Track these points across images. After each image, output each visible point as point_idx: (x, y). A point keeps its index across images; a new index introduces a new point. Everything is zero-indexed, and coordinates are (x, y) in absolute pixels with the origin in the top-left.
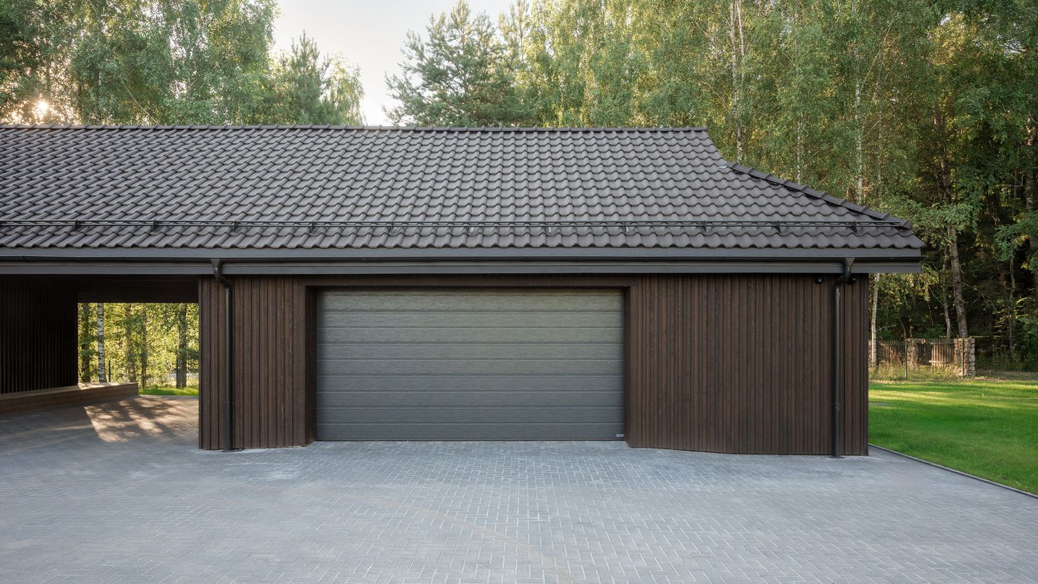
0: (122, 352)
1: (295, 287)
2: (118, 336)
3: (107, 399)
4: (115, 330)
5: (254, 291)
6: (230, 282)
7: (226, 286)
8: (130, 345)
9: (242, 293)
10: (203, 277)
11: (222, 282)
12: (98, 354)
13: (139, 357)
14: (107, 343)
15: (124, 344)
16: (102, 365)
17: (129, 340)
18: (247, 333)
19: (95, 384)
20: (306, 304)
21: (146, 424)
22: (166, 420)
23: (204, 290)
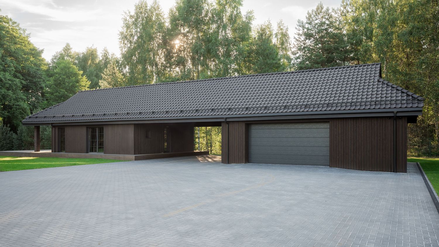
0: (205, 142)
1: (243, 124)
2: (204, 137)
3: (201, 154)
4: (203, 135)
5: (234, 125)
6: (228, 123)
7: (227, 124)
8: (207, 140)
9: (231, 125)
10: (222, 122)
11: (227, 123)
12: (198, 143)
13: (209, 144)
14: (200, 140)
15: (205, 140)
16: (199, 147)
17: (207, 138)
18: (232, 135)
19: (197, 151)
20: (245, 128)
21: (210, 160)
22: (215, 159)
23: (223, 124)
